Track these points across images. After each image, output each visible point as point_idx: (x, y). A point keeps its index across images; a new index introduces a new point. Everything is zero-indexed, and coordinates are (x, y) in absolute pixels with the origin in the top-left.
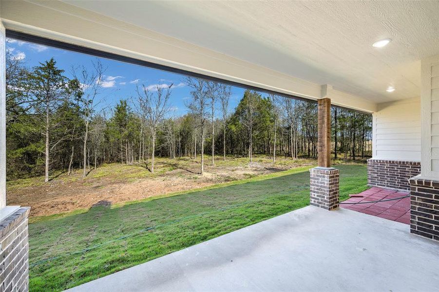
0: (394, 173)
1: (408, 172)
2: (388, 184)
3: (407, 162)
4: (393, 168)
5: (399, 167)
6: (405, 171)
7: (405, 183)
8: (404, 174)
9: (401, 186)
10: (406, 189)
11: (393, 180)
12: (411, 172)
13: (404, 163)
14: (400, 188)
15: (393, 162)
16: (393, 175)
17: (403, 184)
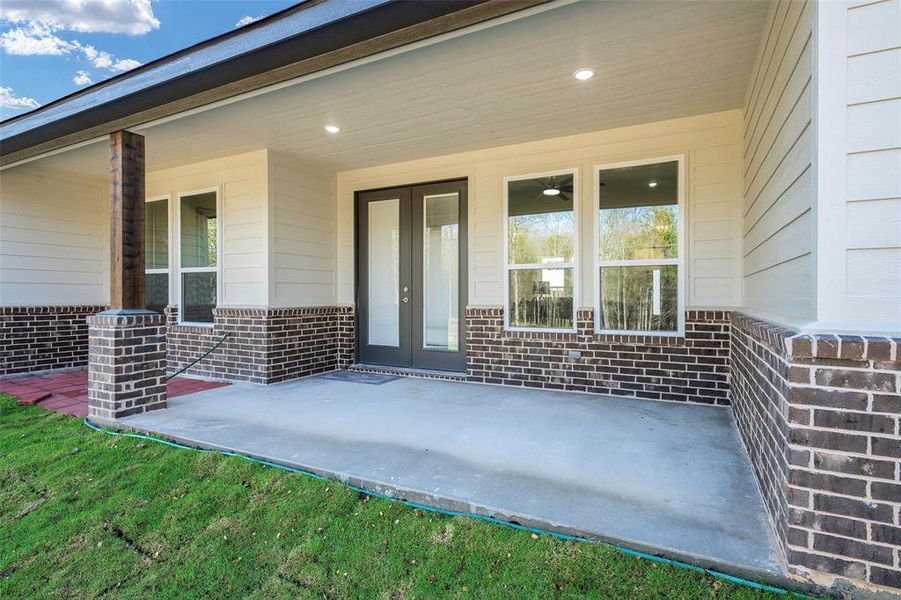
0: (24, 335)
1: (53, 329)
2: (10, 366)
3: (52, 308)
4: (22, 324)
5: (35, 321)
6: (47, 329)
7: (47, 354)
8: (46, 334)
9: (39, 363)
10: (49, 367)
11: (22, 353)
12: (59, 328)
13: (45, 309)
14: (38, 369)
15: (24, 309)
16: (22, 341)
17: (44, 356)
